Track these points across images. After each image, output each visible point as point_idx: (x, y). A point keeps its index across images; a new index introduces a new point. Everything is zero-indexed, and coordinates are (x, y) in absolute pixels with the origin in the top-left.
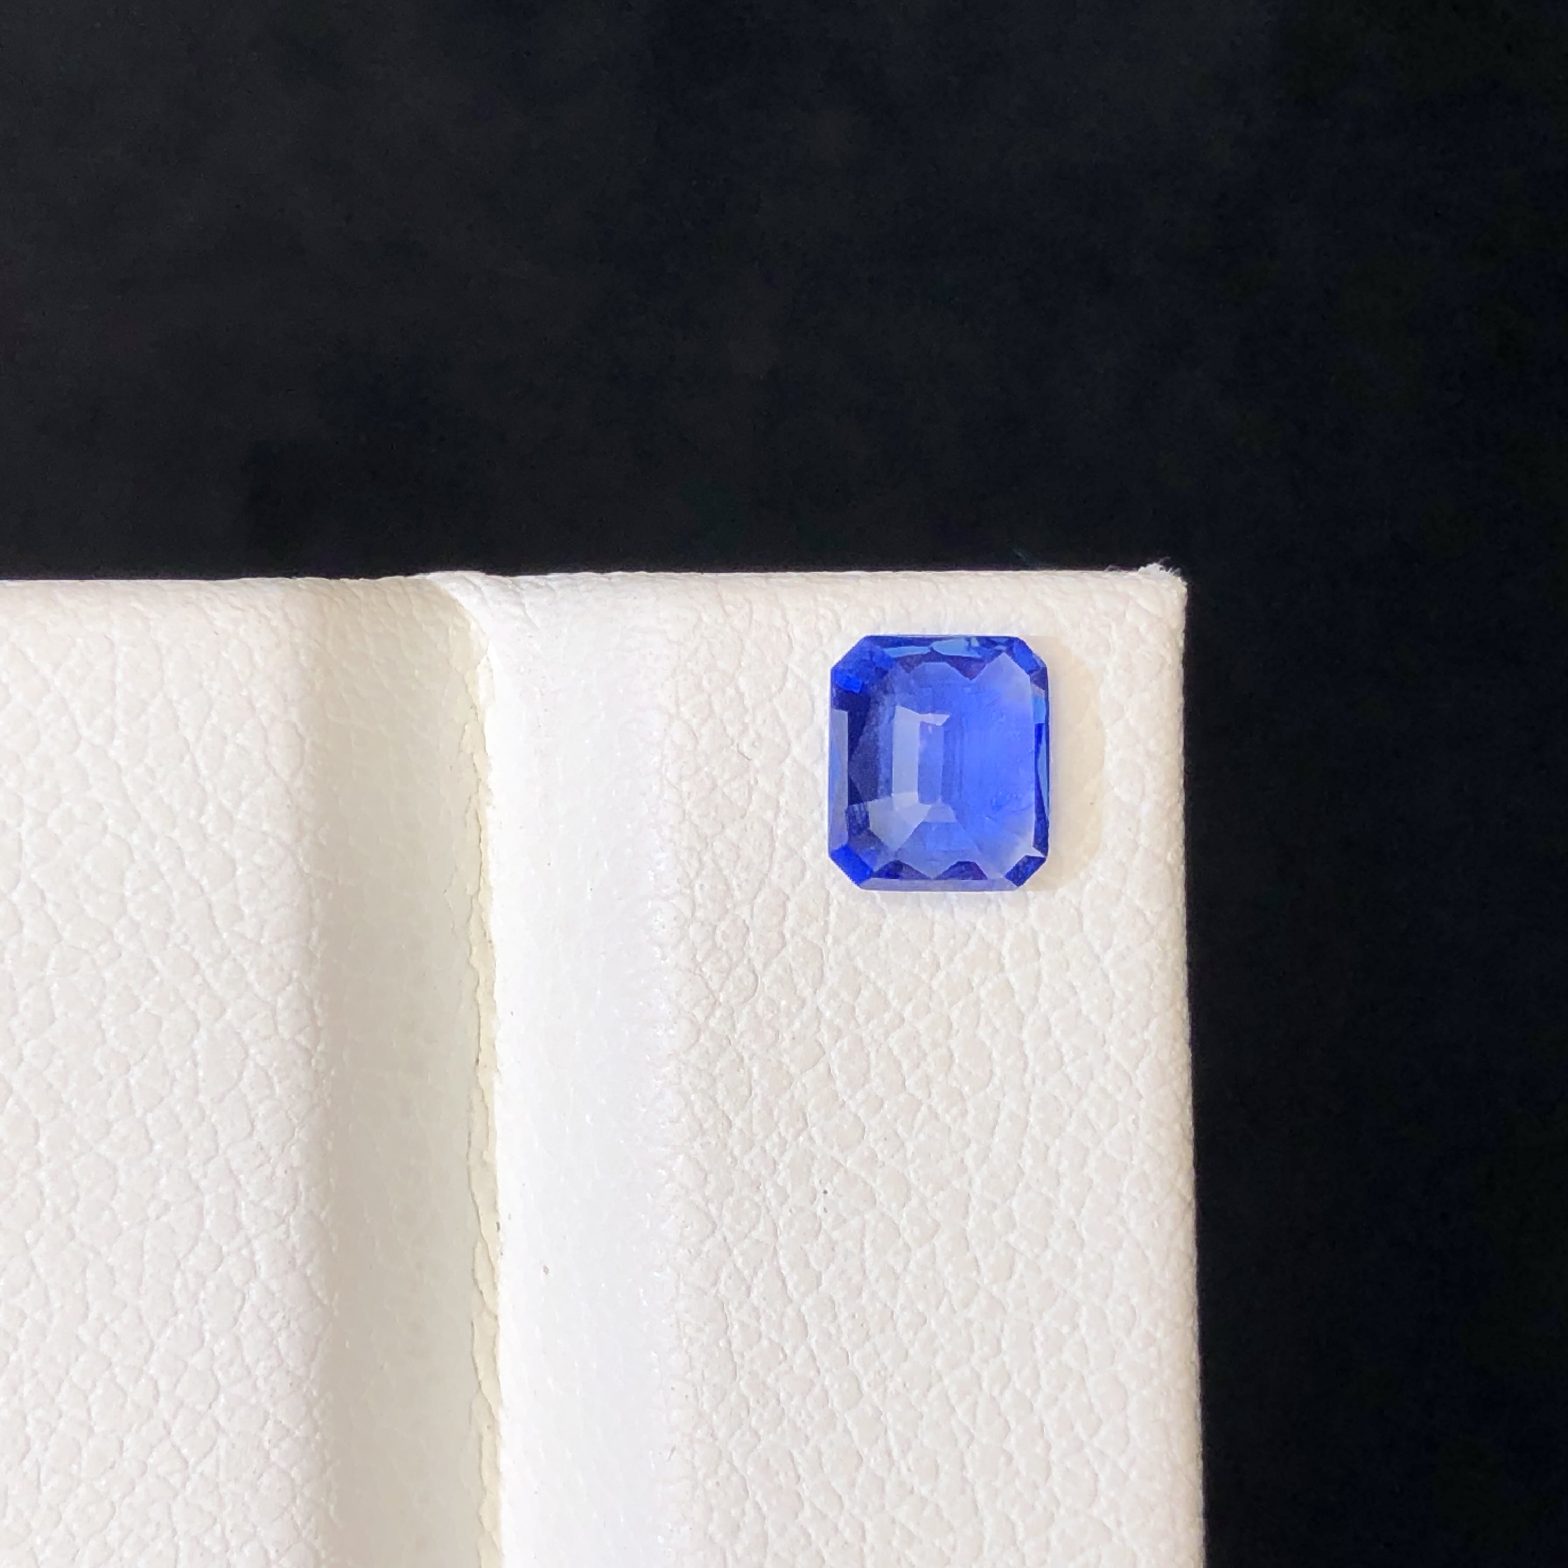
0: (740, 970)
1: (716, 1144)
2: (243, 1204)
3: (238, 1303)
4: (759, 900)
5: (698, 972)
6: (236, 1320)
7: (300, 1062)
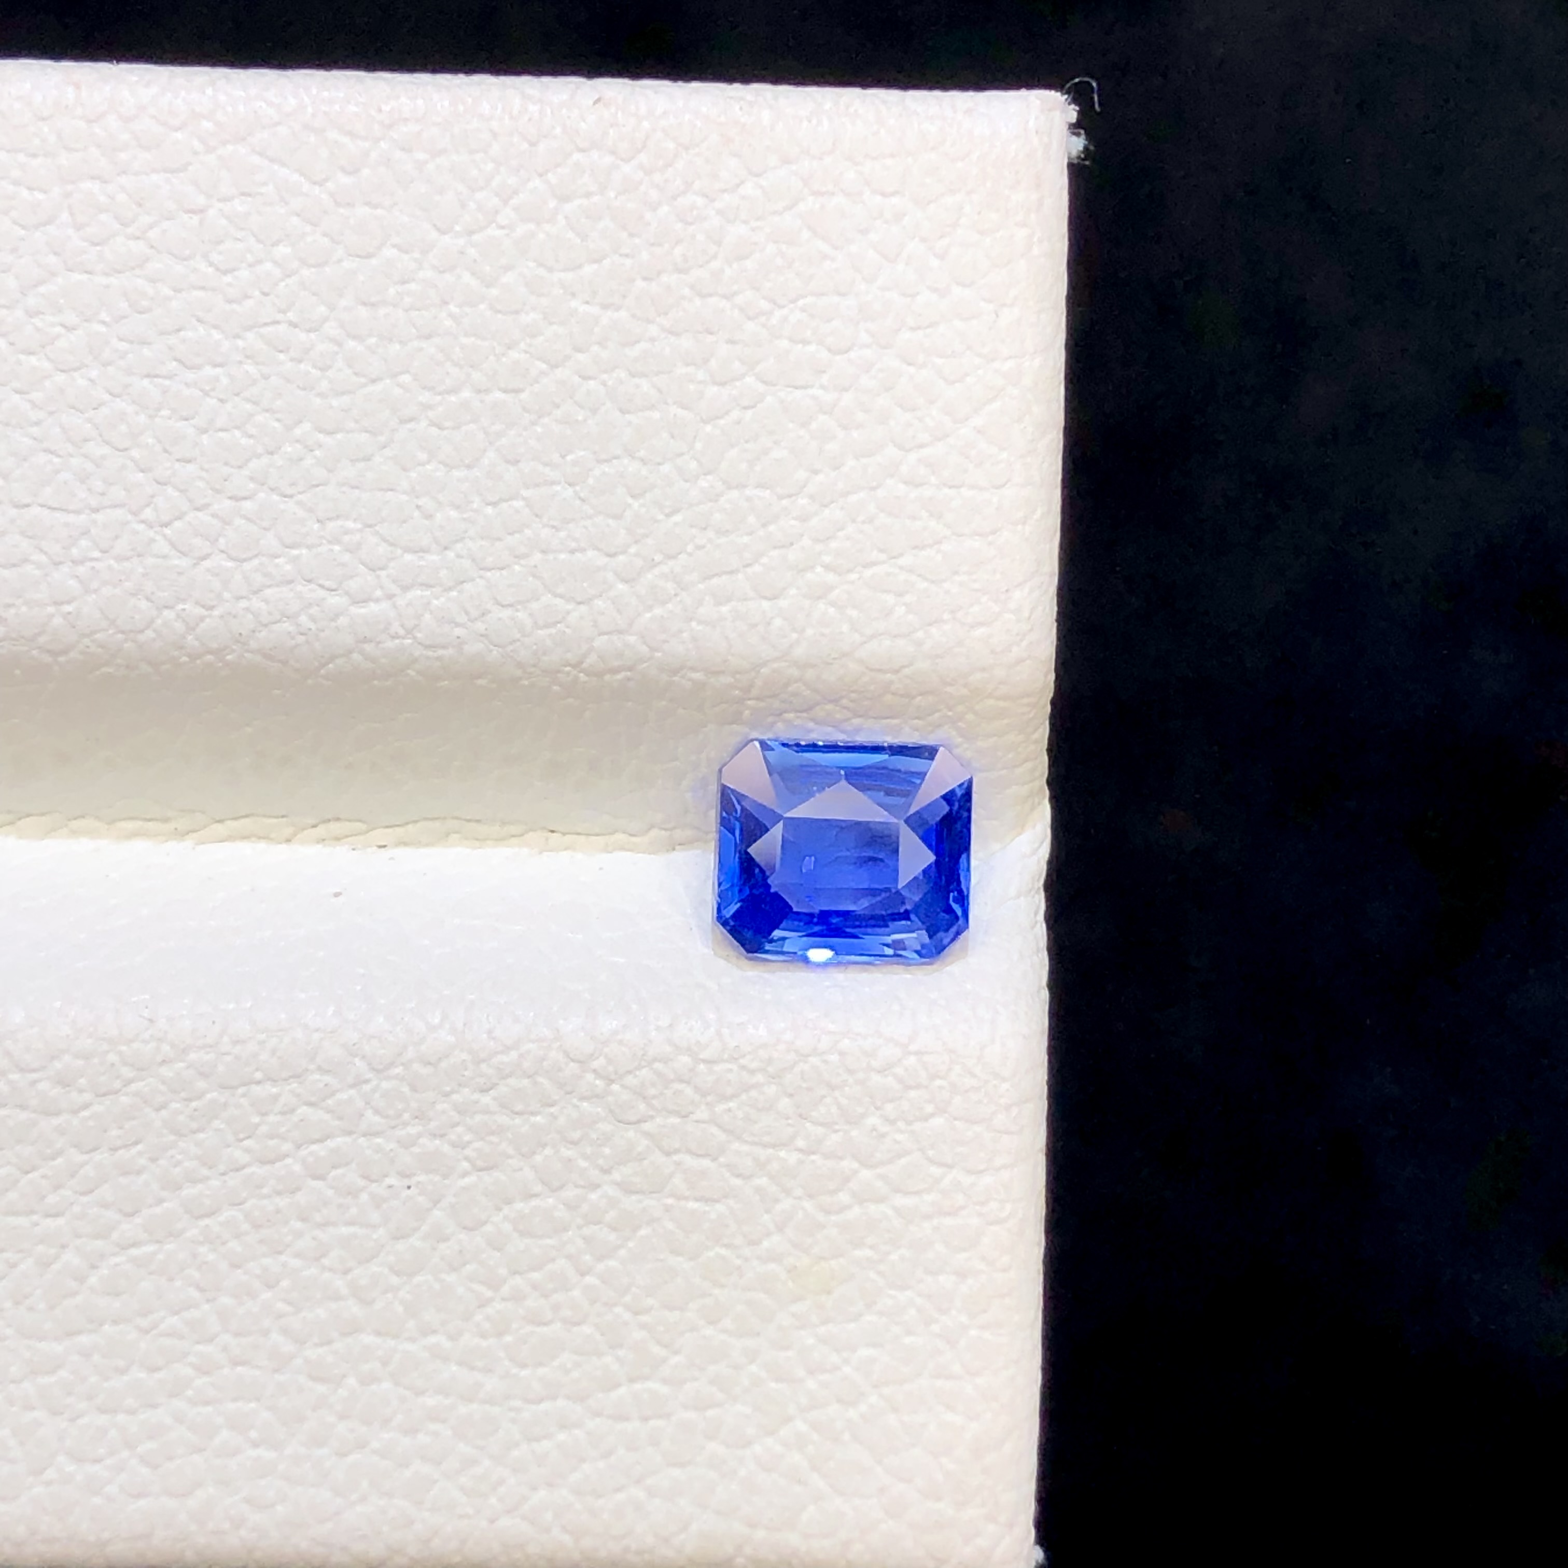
0: (642, 1107)
1: (464, 1076)
2: (428, 593)
3: (327, 584)
4: (714, 1130)
5: (643, 1063)
6: (309, 581)
7: (569, 656)
